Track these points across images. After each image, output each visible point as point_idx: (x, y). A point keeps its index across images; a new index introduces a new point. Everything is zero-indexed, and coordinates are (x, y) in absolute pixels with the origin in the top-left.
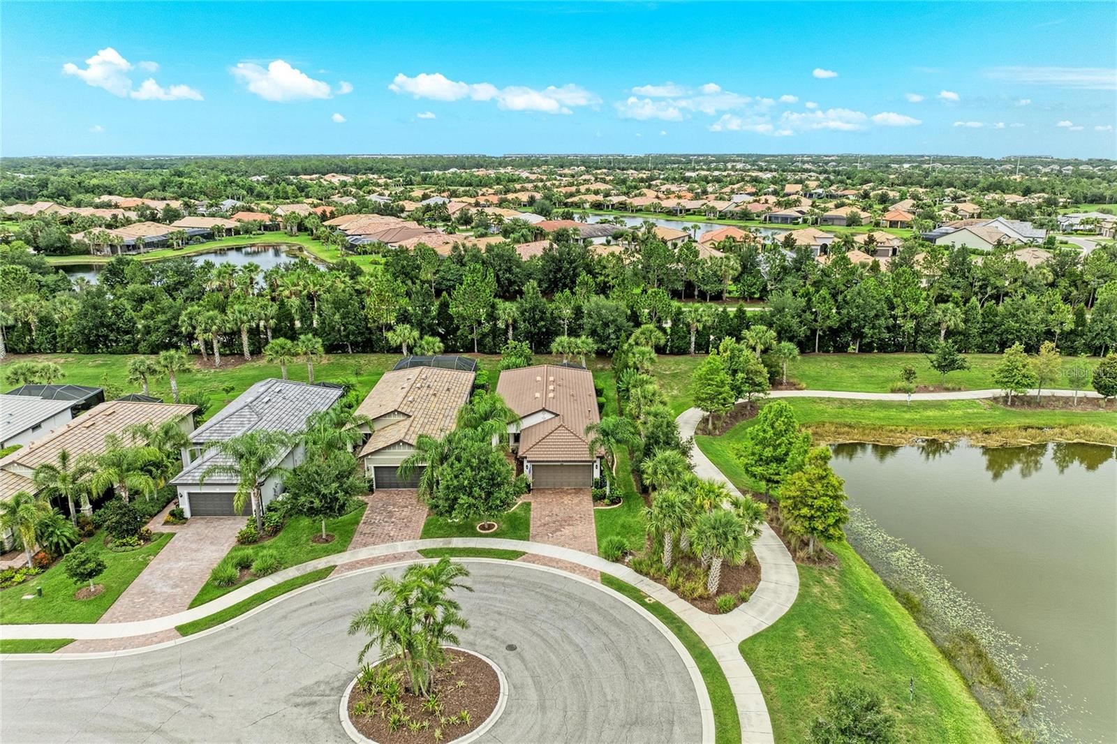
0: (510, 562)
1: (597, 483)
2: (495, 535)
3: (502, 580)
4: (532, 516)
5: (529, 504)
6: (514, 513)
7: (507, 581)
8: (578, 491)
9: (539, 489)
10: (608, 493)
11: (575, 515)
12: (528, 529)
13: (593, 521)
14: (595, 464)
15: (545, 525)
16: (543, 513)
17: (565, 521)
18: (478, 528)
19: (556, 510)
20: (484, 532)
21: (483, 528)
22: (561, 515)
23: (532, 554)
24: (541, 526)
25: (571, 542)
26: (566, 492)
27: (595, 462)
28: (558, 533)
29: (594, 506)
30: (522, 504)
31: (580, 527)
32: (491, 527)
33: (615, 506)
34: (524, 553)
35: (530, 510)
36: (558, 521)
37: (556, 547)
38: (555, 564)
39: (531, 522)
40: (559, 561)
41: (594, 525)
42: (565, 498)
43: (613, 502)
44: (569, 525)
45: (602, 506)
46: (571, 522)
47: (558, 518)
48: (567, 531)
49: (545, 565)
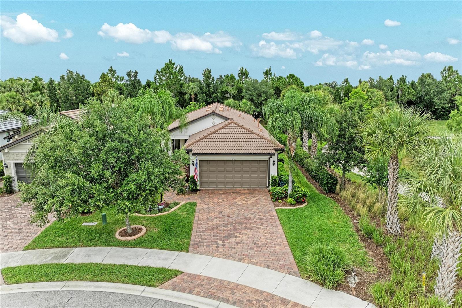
1: (274, 180)
4: (196, 218)
5: (195, 204)
6: (174, 214)
8: (252, 191)
9: (208, 190)
10: (290, 191)
11: (252, 216)
12: (188, 234)
13: (278, 223)
14: (272, 160)
15: (213, 229)
16: (212, 214)
17: (241, 224)
18: (117, 234)
19: (228, 211)
20: (124, 238)
21: (124, 233)
22: (234, 216)
23: (190, 275)
24: (207, 230)
25: (252, 253)
26: (239, 193)
27: (273, 154)
28: (232, 240)
29: (275, 206)
30: (185, 205)
31: (261, 231)
32: (136, 232)
33: (301, 206)
34: (177, 273)
35: (194, 211)
36: (231, 224)
37: (229, 262)
39: (195, 226)
41: (280, 227)
42: (239, 198)
43: (299, 201)
44: (246, 229)
45: (284, 205)
46: (248, 225)
47: (231, 220)
48: (244, 237)
49: (211, 296)
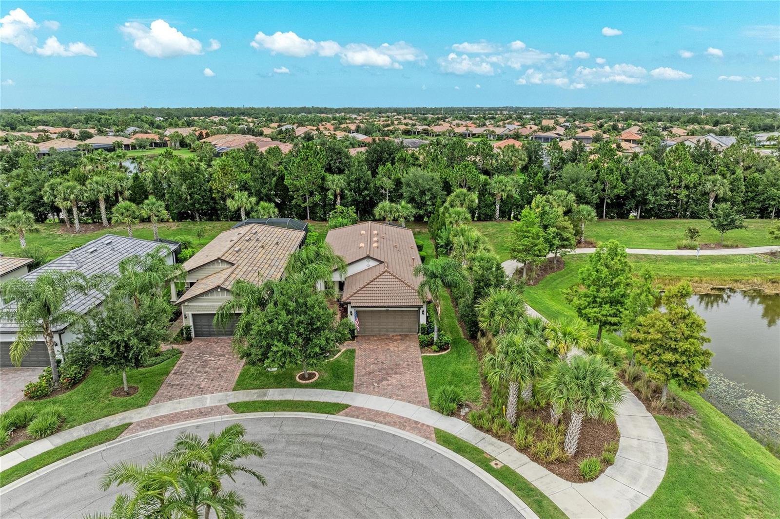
0: (330, 417)
1: (423, 329)
2: (316, 385)
3: (320, 440)
4: (356, 364)
5: (353, 351)
6: (338, 361)
7: (327, 441)
8: (404, 337)
9: (364, 336)
10: (435, 339)
11: (401, 362)
12: (351, 378)
13: (422, 368)
14: (421, 311)
15: (370, 373)
16: (369, 361)
17: (392, 369)
18: (297, 378)
19: (382, 357)
20: (303, 382)
21: (302, 377)
22: (387, 362)
23: (356, 407)
24: (365, 375)
25: (399, 392)
26: (392, 339)
27: (422, 306)
28: (385, 383)
29: (422, 353)
30: (346, 352)
31: (408, 375)
32: (311, 376)
33: (444, 353)
34: (347, 406)
35: (354, 357)
36: (384, 369)
37: (383, 399)
38: (381, 419)
39: (356, 371)
40: (386, 415)
41: (423, 373)
42: (391, 345)
43: (441, 349)
44: (396, 373)
45: (430, 352)
46: (398, 371)
47: (384, 366)
48: (394, 380)
49: (371, 420)
